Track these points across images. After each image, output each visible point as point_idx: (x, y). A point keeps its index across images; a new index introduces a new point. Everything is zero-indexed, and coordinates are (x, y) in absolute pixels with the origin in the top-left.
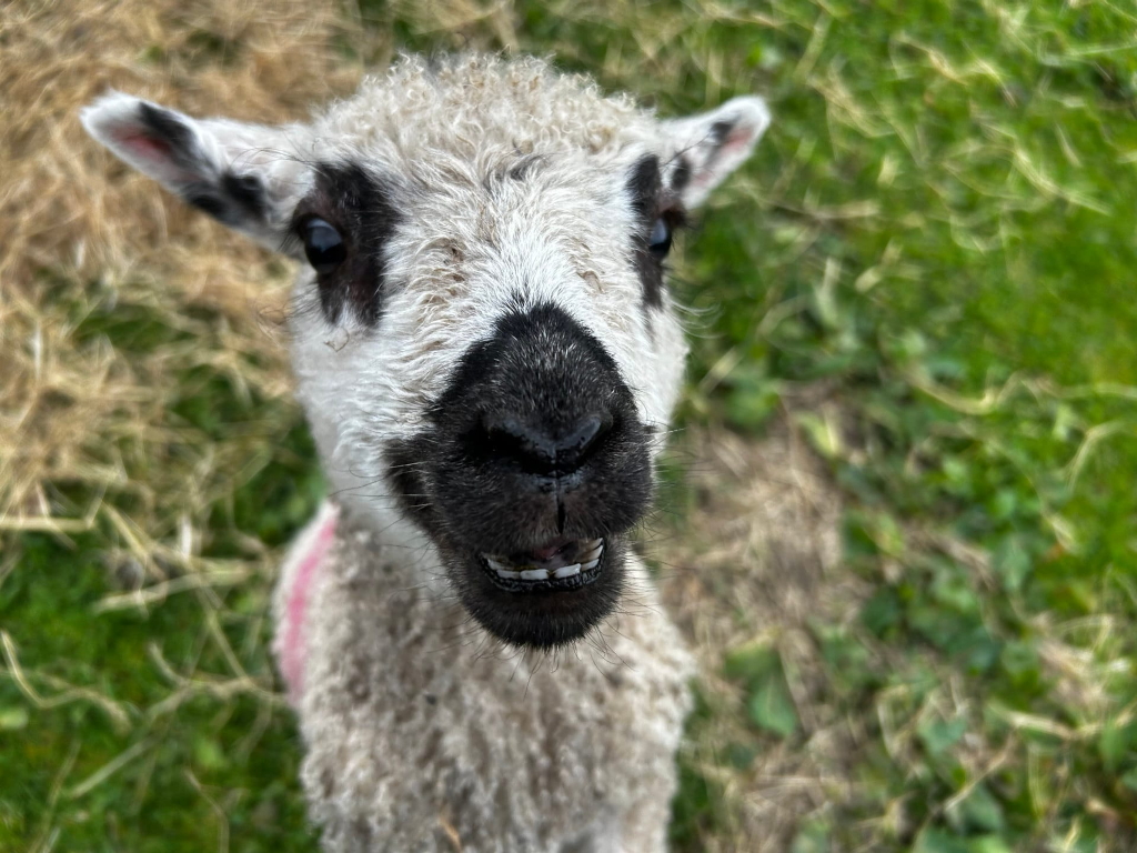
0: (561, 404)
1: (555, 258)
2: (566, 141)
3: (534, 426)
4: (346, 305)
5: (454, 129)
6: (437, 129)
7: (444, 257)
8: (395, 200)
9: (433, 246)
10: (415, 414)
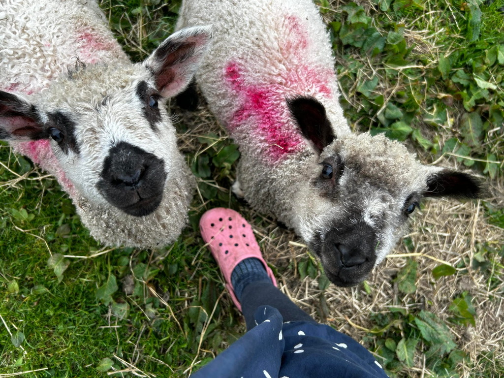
0: (130, 168)
1: (120, 127)
2: (115, 88)
3: (125, 175)
4: (69, 149)
5: (82, 95)
6: (77, 96)
7: (91, 133)
8: (73, 119)
9: (87, 130)
10: (97, 176)
